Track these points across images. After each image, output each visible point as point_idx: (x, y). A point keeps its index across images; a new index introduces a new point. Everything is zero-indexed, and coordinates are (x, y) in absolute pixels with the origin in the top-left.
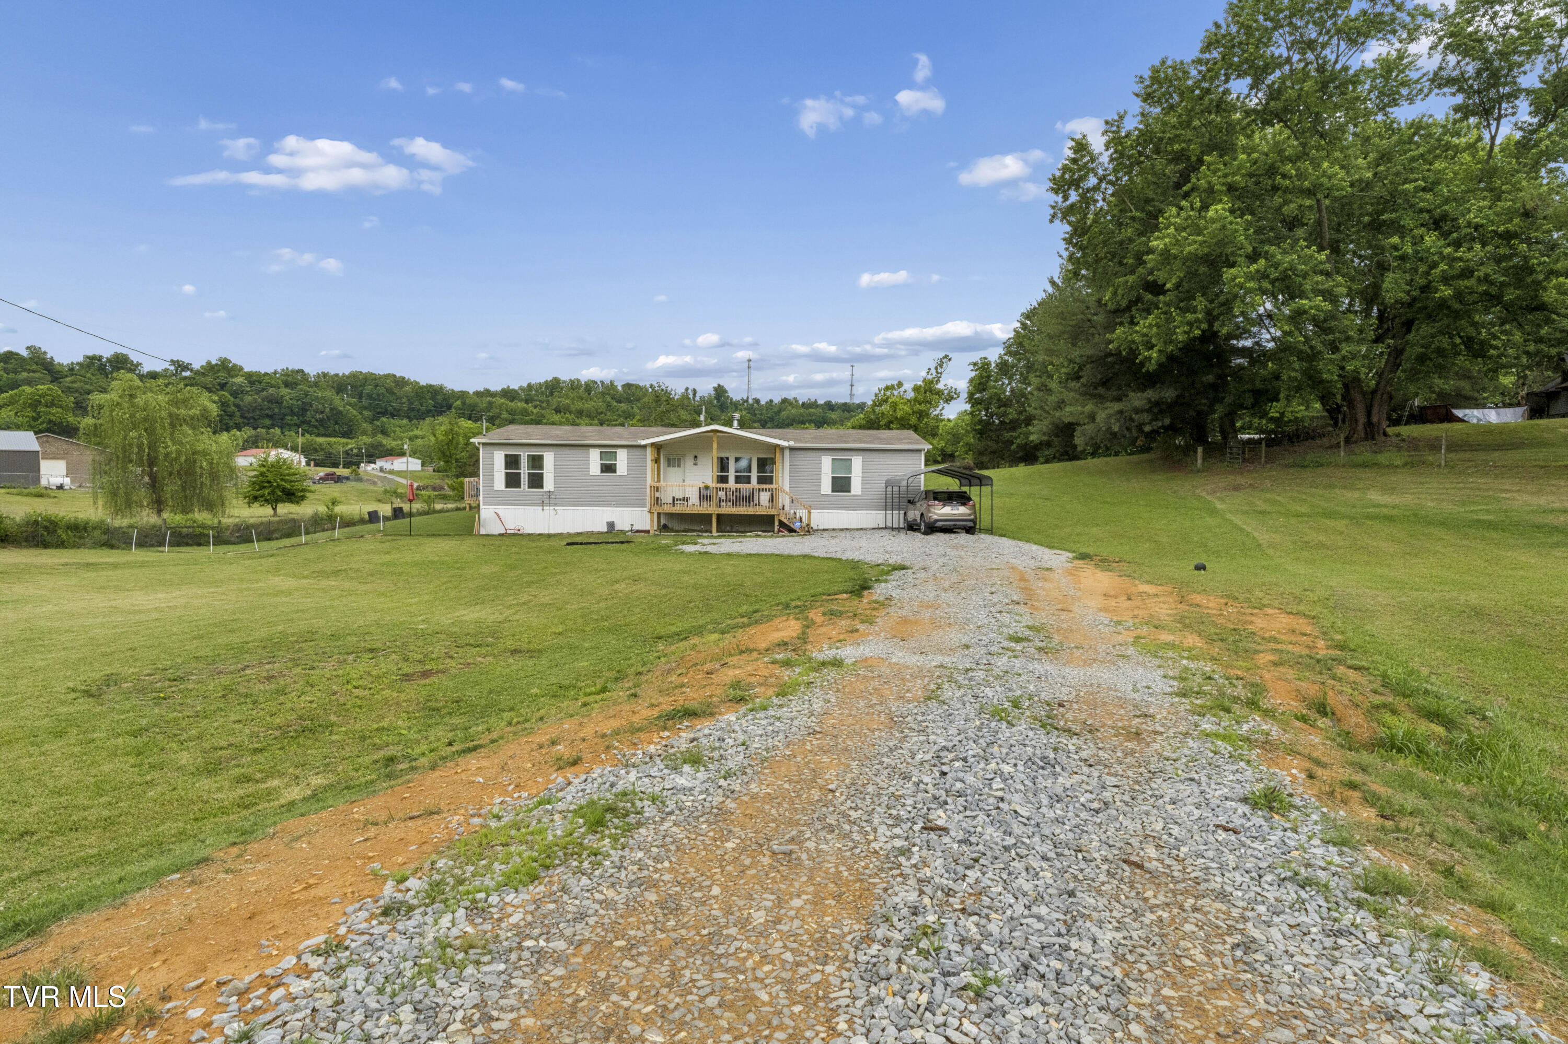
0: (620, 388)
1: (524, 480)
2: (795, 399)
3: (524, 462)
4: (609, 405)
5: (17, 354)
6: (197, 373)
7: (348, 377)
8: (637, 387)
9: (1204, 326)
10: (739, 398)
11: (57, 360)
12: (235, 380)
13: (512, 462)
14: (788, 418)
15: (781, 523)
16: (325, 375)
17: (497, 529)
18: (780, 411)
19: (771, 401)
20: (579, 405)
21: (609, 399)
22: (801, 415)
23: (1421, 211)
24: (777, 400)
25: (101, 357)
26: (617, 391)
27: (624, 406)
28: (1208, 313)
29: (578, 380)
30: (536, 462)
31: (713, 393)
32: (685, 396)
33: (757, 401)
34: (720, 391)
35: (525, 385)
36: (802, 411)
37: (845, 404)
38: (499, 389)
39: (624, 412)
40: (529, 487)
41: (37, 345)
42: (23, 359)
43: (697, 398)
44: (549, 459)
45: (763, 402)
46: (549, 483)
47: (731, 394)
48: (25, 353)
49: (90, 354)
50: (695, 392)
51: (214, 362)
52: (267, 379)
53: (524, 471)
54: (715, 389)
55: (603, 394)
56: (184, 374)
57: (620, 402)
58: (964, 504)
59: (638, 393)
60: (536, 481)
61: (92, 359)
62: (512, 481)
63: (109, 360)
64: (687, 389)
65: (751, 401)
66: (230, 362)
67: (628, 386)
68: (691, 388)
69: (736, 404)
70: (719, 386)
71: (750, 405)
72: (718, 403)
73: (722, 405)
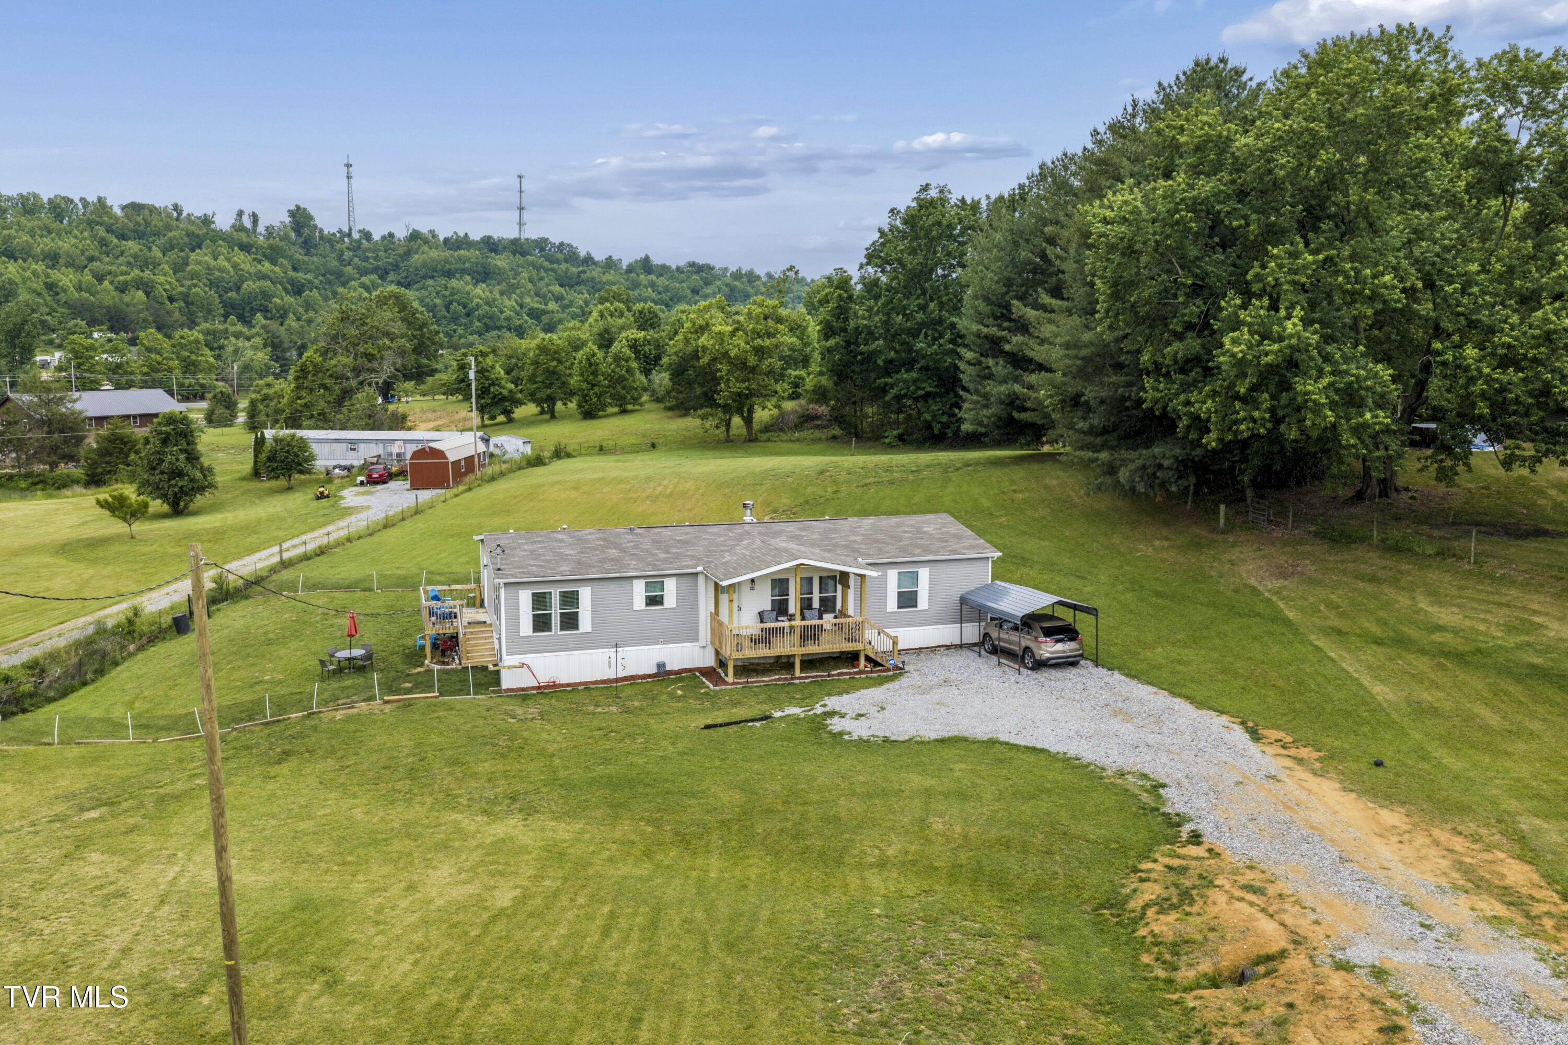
0: (118, 211)
1: (556, 621)
2: (432, 232)
3: (556, 601)
4: (103, 243)
8: (152, 209)
9: (1269, 425)
10: (334, 230)
13: (540, 601)
14: (424, 264)
15: (868, 658)
17: (527, 681)
18: (408, 254)
19: (391, 235)
20: (46, 244)
21: (101, 232)
22: (446, 261)
23: (1459, 314)
24: (401, 234)
26: (117, 219)
27: (132, 246)
28: (1272, 410)
29: (36, 196)
30: (570, 599)
31: (287, 220)
32: (241, 228)
33: (367, 235)
34: (301, 219)
36: (447, 253)
37: (515, 242)
39: (135, 256)
40: (563, 628)
43: (261, 229)
44: (586, 594)
45: (376, 237)
46: (585, 623)
47: (319, 222)
50: (255, 218)
53: (555, 611)
54: (292, 214)
55: (91, 224)
57: (123, 237)
58: (1071, 640)
59: (155, 221)
60: (570, 622)
62: (541, 623)
64: (240, 214)
65: (356, 236)
67: (135, 208)
68: (247, 211)
69: (330, 240)
70: (298, 208)
71: (356, 241)
72: (302, 239)
73: (305, 242)
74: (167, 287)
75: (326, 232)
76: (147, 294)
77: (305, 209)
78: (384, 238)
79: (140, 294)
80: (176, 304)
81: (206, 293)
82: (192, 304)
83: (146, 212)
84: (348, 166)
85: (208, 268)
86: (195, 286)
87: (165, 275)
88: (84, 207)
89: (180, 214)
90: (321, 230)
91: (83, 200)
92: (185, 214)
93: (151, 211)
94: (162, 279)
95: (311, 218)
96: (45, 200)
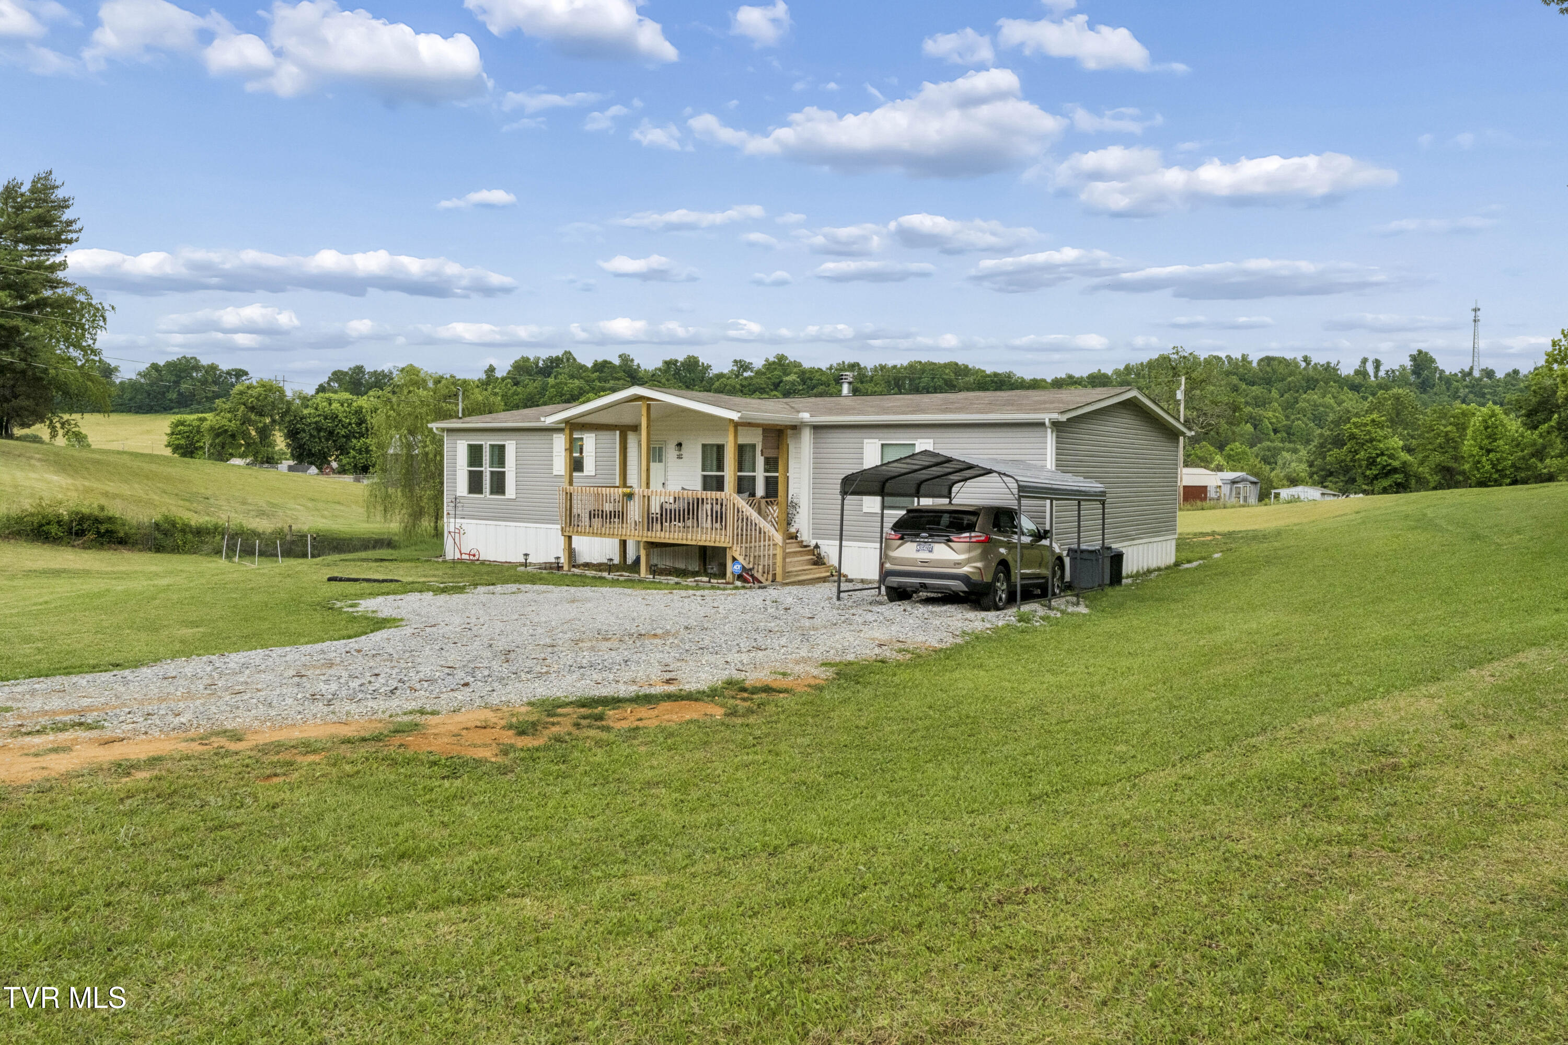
0: (1255, 364)
1: (487, 482)
3: (487, 456)
4: (1236, 389)
5: (610, 363)
6: (759, 373)
7: (906, 368)
10: (1455, 370)
11: (643, 367)
12: (788, 378)
13: (475, 454)
16: (883, 368)
19: (1516, 372)
21: (1235, 380)
24: (1525, 370)
25: (676, 361)
26: (1252, 369)
27: (1256, 390)
30: (499, 453)
31: (1408, 364)
32: (1361, 373)
33: (1489, 374)
34: (1422, 362)
35: (1122, 367)
38: (1085, 375)
39: (1256, 398)
40: (492, 493)
41: (627, 353)
42: (614, 367)
43: (1382, 373)
44: (511, 451)
45: (1500, 375)
47: (1441, 364)
48: (617, 362)
49: (668, 359)
50: (1378, 364)
51: (772, 359)
52: (817, 376)
53: (487, 469)
55: (1229, 374)
56: (746, 374)
57: (1251, 383)
59: (1281, 369)
60: (499, 486)
61: (668, 363)
62: (475, 484)
63: (682, 363)
64: (1365, 361)
65: (1476, 374)
66: (787, 358)
67: (1268, 360)
68: (1371, 358)
69: (1448, 381)
70: (1420, 352)
71: (1476, 380)
72: (1420, 380)
73: (1423, 382)
74: (1274, 420)
75: (1447, 373)
76: (1255, 427)
77: (1426, 354)
78: (1508, 375)
79: (1249, 427)
80: (1279, 435)
81: (1307, 425)
82: (1293, 434)
83: (1276, 363)
84: (1476, 310)
85: (1315, 405)
86: (1299, 419)
87: (1274, 411)
88: (1229, 363)
89: (1308, 364)
90: (1443, 371)
91: (1228, 357)
92: (1312, 363)
93: (1280, 362)
94: (1270, 414)
95: (1432, 361)
96: (1202, 359)
